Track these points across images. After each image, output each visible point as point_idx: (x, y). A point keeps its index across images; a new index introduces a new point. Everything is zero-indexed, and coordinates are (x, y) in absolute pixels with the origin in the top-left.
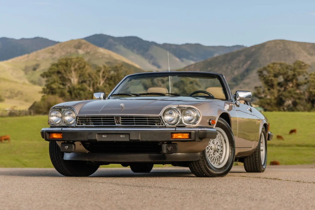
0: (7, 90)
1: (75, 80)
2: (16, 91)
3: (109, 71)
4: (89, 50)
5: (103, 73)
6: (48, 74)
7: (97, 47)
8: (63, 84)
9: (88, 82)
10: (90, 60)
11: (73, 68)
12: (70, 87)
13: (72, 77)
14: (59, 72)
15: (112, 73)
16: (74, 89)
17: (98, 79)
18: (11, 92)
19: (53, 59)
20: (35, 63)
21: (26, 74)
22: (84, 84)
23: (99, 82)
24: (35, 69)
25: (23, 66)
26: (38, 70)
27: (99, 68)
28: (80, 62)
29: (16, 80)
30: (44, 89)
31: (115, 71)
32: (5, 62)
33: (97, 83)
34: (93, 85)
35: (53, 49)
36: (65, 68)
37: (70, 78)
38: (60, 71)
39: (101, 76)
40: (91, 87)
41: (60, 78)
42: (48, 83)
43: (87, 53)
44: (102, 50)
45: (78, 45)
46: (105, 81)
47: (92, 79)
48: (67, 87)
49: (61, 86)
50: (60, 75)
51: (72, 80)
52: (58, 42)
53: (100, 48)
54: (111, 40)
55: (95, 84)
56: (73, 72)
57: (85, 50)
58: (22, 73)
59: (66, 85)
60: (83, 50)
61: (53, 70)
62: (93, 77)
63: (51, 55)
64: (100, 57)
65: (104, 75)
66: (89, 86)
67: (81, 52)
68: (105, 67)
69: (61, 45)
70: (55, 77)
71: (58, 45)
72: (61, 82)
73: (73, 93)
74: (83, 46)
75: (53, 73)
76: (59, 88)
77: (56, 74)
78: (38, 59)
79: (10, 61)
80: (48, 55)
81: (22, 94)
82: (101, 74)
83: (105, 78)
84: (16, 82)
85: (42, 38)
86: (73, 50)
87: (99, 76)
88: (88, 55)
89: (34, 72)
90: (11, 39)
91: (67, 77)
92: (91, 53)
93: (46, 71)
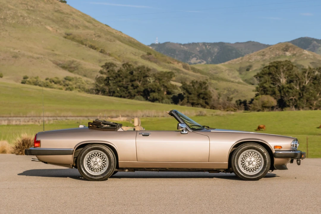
0: (225, 89)
1: (283, 81)
2: (233, 90)
3: (314, 72)
4: (295, 53)
5: (309, 73)
6: (261, 75)
7: (302, 50)
8: (273, 84)
9: (295, 82)
10: (296, 61)
11: (281, 70)
12: (280, 86)
13: (281, 78)
14: (270, 74)
15: (317, 73)
16: (283, 88)
17: (304, 79)
18: (228, 90)
19: (264, 60)
20: (248, 64)
21: (240, 74)
22: (292, 83)
23: (304, 82)
24: (248, 70)
25: (238, 67)
26: (250, 70)
27: (305, 69)
28: (288, 65)
29: (232, 80)
30: (257, 88)
31: (319, 71)
32: (223, 64)
33: (303, 82)
34: (300, 85)
35: (263, 52)
36: (275, 69)
37: (280, 78)
38: (271, 72)
39: (306, 77)
40: (298, 86)
41: (271, 78)
42: (261, 82)
43: (294, 55)
44: (306, 52)
45: (286, 47)
46: (310, 80)
47: (299, 79)
48: (277, 85)
49: (272, 86)
50: (271, 76)
51: (281, 80)
52: (268, 46)
53: (305, 50)
54: (315, 42)
55: (301, 83)
56: (282, 73)
57: (292, 52)
58: (237, 74)
59: (276, 84)
60: (290, 51)
61: (265, 72)
62: (300, 77)
63: (262, 57)
64: (306, 58)
65: (309, 76)
66: (296, 85)
67: (288, 54)
68: (310, 68)
69: (270, 48)
70: (267, 77)
71: (268, 48)
72: (272, 82)
73: (282, 91)
74: (290, 49)
75: (265, 74)
76: (270, 87)
77: (267, 75)
78: (250, 61)
79: (226, 63)
80: (259, 58)
81: (237, 92)
82: (306, 75)
83: (310, 78)
84: (232, 82)
85: (253, 42)
86: (281, 53)
87: (305, 77)
88: (294, 56)
89: (247, 72)
90: (227, 43)
91: (276, 78)
92: (297, 55)
93: (259, 72)
